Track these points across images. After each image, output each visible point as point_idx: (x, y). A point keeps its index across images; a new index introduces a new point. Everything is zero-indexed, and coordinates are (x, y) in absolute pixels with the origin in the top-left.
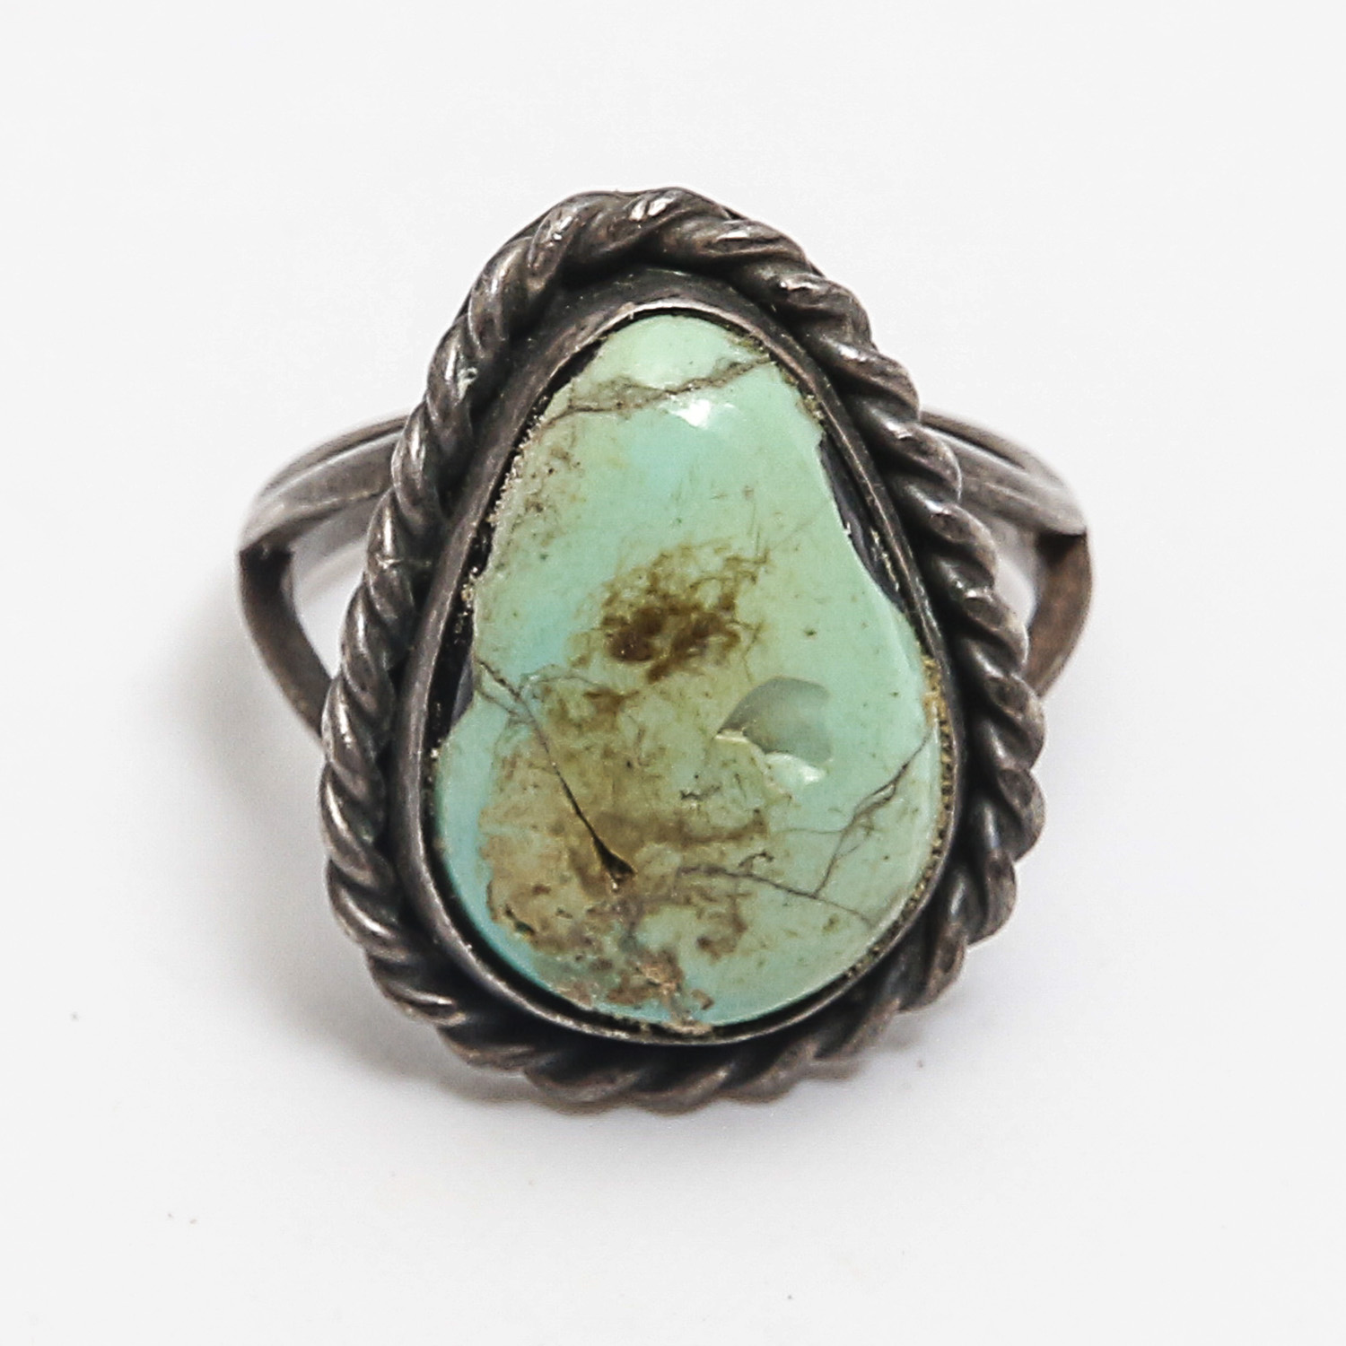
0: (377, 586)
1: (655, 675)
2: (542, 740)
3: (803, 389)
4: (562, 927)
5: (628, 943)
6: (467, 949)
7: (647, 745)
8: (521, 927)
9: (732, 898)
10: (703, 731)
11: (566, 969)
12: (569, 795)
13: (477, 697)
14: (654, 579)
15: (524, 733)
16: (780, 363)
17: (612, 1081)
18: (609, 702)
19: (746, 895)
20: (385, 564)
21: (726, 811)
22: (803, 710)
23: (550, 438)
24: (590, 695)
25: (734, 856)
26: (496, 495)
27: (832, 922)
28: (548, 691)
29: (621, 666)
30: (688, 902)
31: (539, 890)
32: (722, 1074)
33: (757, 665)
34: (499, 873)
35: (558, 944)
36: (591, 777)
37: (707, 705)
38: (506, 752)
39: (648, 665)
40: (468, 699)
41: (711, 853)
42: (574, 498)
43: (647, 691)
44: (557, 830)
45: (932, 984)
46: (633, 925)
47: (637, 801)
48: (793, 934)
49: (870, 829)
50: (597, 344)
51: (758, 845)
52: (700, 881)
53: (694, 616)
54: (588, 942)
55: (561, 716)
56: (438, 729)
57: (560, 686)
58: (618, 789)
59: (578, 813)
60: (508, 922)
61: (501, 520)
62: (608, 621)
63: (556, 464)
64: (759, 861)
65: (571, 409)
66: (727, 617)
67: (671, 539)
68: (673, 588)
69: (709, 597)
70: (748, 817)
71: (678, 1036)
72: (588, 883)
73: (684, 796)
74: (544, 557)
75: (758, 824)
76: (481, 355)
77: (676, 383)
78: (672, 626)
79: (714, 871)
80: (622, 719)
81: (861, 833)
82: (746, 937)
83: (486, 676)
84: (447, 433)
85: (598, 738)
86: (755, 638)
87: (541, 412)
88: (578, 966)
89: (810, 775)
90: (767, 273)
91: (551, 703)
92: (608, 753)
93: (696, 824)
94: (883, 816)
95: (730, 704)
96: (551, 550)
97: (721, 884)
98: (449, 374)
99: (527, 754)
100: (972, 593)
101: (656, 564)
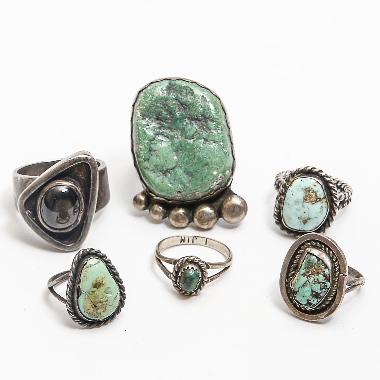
0: (70, 286)
1: (97, 289)
2: (88, 296)
3: (104, 263)
4: (91, 312)
5: (97, 313)
6: (82, 316)
7: (97, 295)
8: (87, 313)
9: (105, 307)
10: (102, 293)
11: (91, 316)
12: (91, 301)
13: (82, 294)
14: (96, 281)
15: (87, 296)
16: (102, 261)
17: (94, 325)
18: (93, 292)
19: (106, 307)
20: (70, 284)
21: (104, 300)
22: (109, 290)
23: (85, 270)
24: (92, 292)
25: (105, 303)
26: (80, 276)
27: (113, 308)
28: (88, 292)
29: (94, 289)
30: (102, 308)
31: (89, 309)
32: (103, 323)
33: (105, 287)
34: (85, 308)
35: (91, 314)
36: (93, 299)
37: (102, 291)
38: (85, 298)
39: (97, 288)
40: (81, 294)
41: (103, 303)
42: (88, 275)
43: (97, 290)
44: (90, 304)
45: (119, 312)
46: (97, 311)
47: (97, 300)
48: (110, 309)
49: (116, 299)
50: (87, 262)
51: (107, 302)
52: (103, 306)
53: (100, 283)
54: (93, 313)
55: (90, 294)
56: (78, 297)
57: (89, 291)
58: (95, 299)
59: (92, 302)
60: (86, 313)
61: (81, 278)
62: (93, 285)
63: (86, 272)
64: (107, 303)
65: (86, 268)
66: (102, 283)
67: (97, 277)
68: (98, 281)
69: (101, 281)
70: (106, 300)
71: (100, 320)
72: (93, 308)
73: (101, 299)
74: (86, 280)
75: (107, 300)
76: (76, 265)
77: (95, 264)
78: (98, 284)
79: (104, 305)
80: (95, 293)
81: (115, 300)
82: (106, 310)
83: (83, 292)
84: (74, 272)
85: (93, 295)
86: (105, 284)
87: (83, 268)
88: (92, 315)
89: (111, 295)
90: (99, 254)
91: (89, 293)
92: (94, 296)
93: (102, 301)
94: (116, 298)
95: (104, 290)
96: (87, 280)
97: (104, 306)
98: (73, 267)
99: (87, 298)
100: (119, 278)
101: (96, 279)
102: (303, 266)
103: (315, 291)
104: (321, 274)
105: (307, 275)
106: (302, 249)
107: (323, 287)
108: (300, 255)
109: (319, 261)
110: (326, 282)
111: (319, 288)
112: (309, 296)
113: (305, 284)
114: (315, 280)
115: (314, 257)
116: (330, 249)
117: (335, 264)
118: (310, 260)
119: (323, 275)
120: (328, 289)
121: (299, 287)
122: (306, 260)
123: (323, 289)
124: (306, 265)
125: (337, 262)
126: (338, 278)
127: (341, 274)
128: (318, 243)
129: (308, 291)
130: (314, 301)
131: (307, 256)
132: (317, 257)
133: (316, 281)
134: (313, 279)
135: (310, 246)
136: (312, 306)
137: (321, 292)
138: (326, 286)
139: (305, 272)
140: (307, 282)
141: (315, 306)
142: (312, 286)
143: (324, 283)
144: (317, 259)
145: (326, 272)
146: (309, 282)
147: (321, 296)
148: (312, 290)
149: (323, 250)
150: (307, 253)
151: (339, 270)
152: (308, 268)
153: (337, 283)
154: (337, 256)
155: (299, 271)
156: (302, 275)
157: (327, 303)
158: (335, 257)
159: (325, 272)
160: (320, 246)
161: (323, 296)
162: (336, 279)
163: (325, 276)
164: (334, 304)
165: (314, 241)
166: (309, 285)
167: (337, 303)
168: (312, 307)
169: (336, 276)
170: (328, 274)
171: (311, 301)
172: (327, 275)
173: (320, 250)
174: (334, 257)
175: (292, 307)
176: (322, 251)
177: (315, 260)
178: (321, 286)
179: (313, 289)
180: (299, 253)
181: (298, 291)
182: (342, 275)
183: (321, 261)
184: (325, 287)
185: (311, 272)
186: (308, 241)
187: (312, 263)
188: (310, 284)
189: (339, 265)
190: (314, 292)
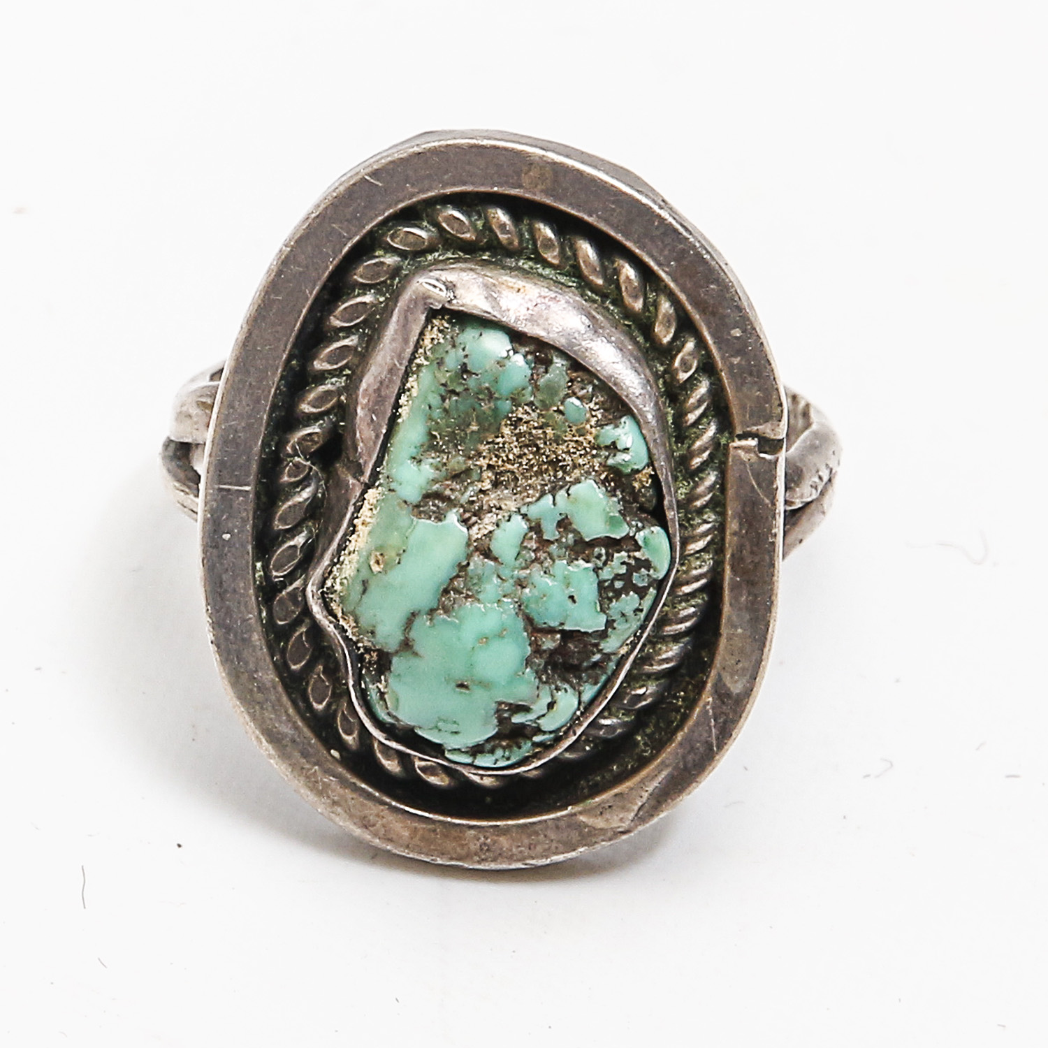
102: (411, 432)
103: (553, 624)
104: (577, 472)
105: (464, 499)
106: (365, 288)
107: (617, 577)
108: (352, 341)
109: (548, 363)
110: (640, 537)
111: (587, 588)
112: (516, 676)
113: (459, 583)
114: (536, 528)
115: (497, 344)
116: (608, 247)
117: (677, 363)
118: (464, 369)
119: (603, 482)
120: (660, 584)
121: (413, 615)
122: (424, 373)
123: (618, 594)
124: (437, 413)
125: (690, 345)
126: (711, 478)
127: (737, 443)
128: (501, 216)
129: (500, 636)
130: (551, 706)
131: (427, 342)
132: (517, 337)
133: (550, 542)
134: (524, 526)
135: (431, 250)
136: (535, 745)
137: (610, 623)
138: (647, 564)
139: (435, 481)
140: (477, 559)
141: (558, 740)
142: (521, 584)
143: (630, 543)
144: (523, 350)
145: (626, 450)
146: (495, 559)
147: (607, 657)
148: (529, 620)
149: (546, 264)
150: (423, 317)
151: (719, 408)
152: (454, 441)
153: (710, 516)
154: (683, 297)
155: (375, 475)
156: (418, 509)
157: (640, 697)
158: (665, 306)
159: (613, 448)
160: (521, 235)
161: (623, 651)
162: (700, 489)
163: (617, 480)
164: (707, 698)
165: (458, 200)
166: (495, 580)
167: (736, 688)
168: (536, 756)
169: (696, 462)
170: (646, 461)
171: (526, 709)
172: (638, 471)
173: (526, 274)
174: (656, 305)
175: (343, 782)
176: (547, 272)
177: (508, 364)
178: (606, 574)
179: (534, 615)
180: (338, 323)
181: (407, 645)
182: (747, 450)
183: (558, 362)
184: (638, 579)
185: (490, 467)
186: (410, 215)
187: (491, 396)
188: (506, 573)
189: (708, 367)
190: (551, 631)
